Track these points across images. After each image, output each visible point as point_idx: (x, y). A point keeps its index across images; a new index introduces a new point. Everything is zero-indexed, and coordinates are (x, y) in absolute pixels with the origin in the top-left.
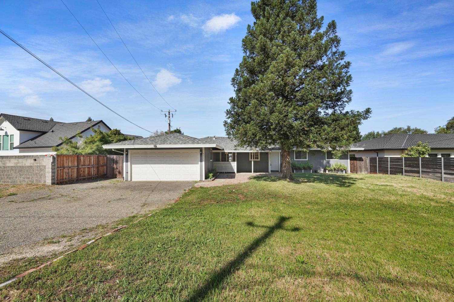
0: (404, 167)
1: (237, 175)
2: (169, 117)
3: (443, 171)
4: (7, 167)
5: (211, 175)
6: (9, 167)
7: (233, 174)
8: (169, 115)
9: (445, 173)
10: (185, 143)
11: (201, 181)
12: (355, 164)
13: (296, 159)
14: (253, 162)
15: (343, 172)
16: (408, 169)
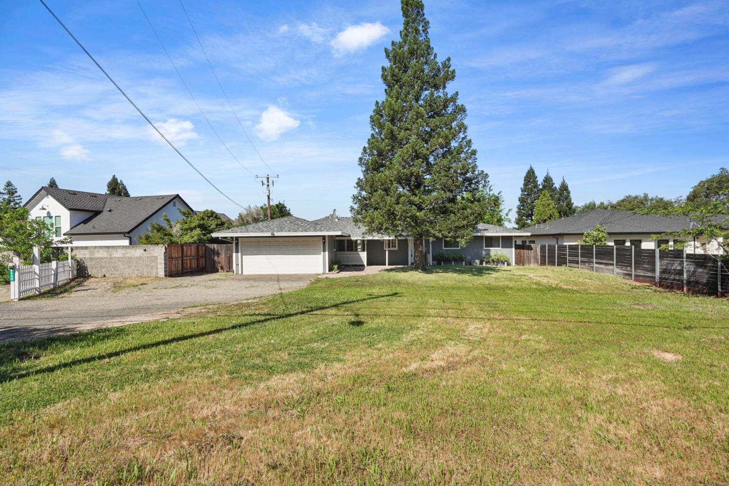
0: (567, 257)
1: (367, 268)
2: (268, 186)
3: (595, 260)
4: (113, 258)
5: (336, 267)
6: (116, 258)
7: (362, 267)
8: (268, 182)
9: (596, 263)
10: (306, 231)
11: (324, 273)
12: (522, 254)
13: (445, 247)
14: (387, 252)
15: (504, 264)
16: (571, 259)
